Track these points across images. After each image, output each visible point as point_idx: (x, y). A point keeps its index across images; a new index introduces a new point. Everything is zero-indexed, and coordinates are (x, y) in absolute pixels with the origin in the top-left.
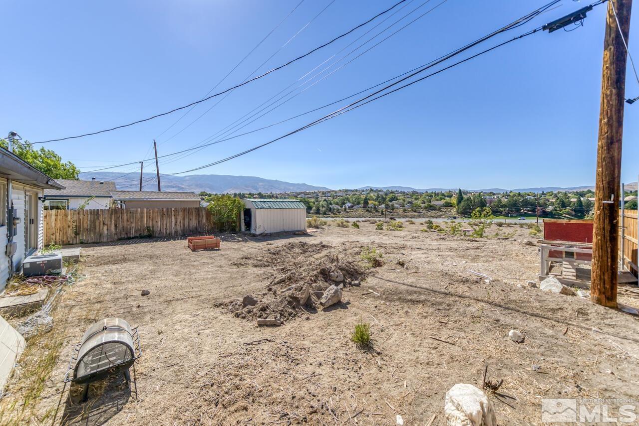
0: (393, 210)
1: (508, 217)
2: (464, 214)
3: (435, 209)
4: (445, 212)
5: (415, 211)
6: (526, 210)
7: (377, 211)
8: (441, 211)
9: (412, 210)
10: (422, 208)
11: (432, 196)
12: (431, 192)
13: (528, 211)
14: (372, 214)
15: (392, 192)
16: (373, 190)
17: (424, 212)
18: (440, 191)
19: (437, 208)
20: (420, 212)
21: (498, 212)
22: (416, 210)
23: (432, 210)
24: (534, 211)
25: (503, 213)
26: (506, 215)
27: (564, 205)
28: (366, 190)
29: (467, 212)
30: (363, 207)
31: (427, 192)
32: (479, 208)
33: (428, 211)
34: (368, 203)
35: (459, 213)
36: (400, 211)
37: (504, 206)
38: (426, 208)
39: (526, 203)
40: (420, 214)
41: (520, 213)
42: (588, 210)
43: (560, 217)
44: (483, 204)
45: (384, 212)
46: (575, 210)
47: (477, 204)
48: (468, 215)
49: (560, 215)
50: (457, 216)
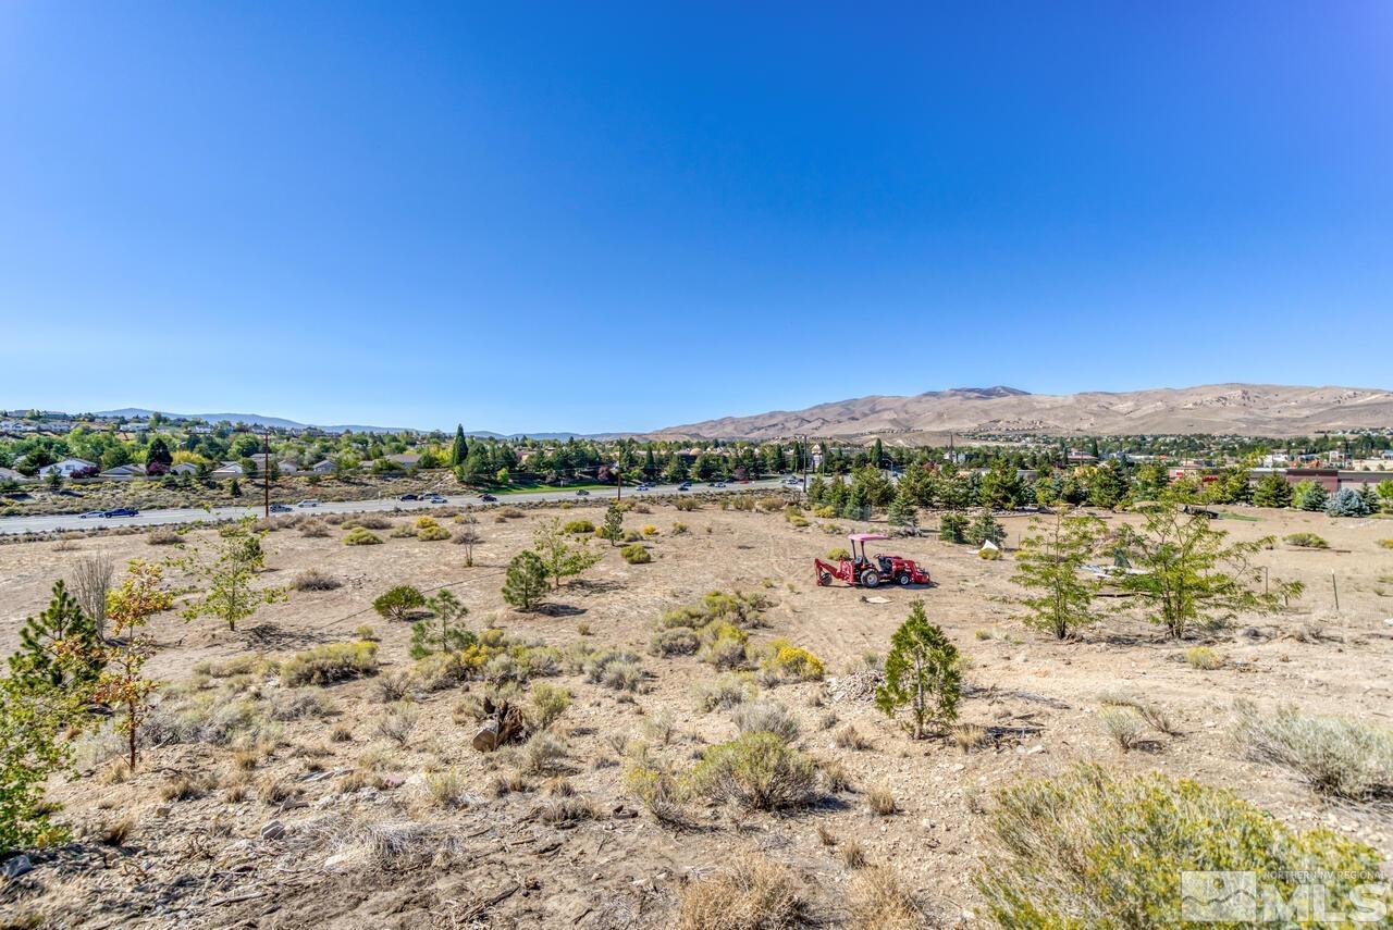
0: (274, 479)
1: (559, 486)
2: (476, 484)
3: (404, 475)
4: (430, 480)
5: (347, 481)
6: (582, 473)
7: (212, 486)
8: (419, 479)
9: (337, 478)
10: (366, 473)
11: (367, 443)
12: (360, 432)
13: (585, 473)
14: (193, 498)
15: (242, 429)
16: (165, 420)
17: (373, 482)
18: (385, 432)
19: (409, 472)
20: (362, 484)
21: (538, 477)
22: (349, 478)
23: (396, 476)
24: (595, 474)
25: (548, 480)
26: (555, 484)
27: (632, 462)
28: (138, 420)
29: (483, 480)
30: (151, 474)
31: (348, 432)
32: (504, 470)
33: (384, 478)
34: (171, 459)
35: (463, 482)
36: (301, 482)
37: (549, 465)
38: (378, 471)
39: (584, 460)
40: (362, 488)
41: (574, 478)
42: (659, 471)
43: (628, 482)
44: (510, 460)
45: (242, 489)
46: (645, 471)
47: (500, 460)
48: (484, 486)
49: (629, 479)
50: (459, 489)
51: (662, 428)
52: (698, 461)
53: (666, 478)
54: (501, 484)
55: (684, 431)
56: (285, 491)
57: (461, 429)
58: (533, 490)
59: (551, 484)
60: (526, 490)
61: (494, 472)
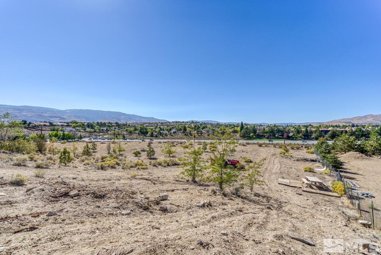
0: (201, 134)
2: (244, 137)
4: (233, 136)
6: (278, 135)
7: (191, 135)
9: (213, 134)
10: (219, 133)
11: (228, 126)
13: (280, 135)
14: (188, 137)
15: (205, 124)
16: (193, 122)
21: (263, 136)
24: (283, 135)
25: (266, 137)
27: (298, 132)
29: (246, 136)
30: (183, 133)
31: (225, 124)
32: (252, 134)
34: (187, 130)
35: (241, 136)
36: (206, 135)
37: (267, 133)
39: (279, 131)
41: (275, 137)
42: (311, 136)
43: (296, 139)
44: (255, 131)
45: (196, 136)
46: (304, 135)
47: (252, 131)
48: (246, 138)
49: (296, 138)
50: (240, 138)
51: (331, 120)
52: (330, 132)
53: (313, 138)
54: (252, 137)
55: (343, 121)
56: (203, 137)
57: (242, 123)
58: (261, 140)
59: (267, 138)
60: (258, 139)
61: (249, 134)
